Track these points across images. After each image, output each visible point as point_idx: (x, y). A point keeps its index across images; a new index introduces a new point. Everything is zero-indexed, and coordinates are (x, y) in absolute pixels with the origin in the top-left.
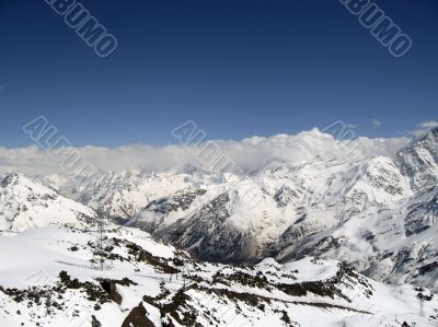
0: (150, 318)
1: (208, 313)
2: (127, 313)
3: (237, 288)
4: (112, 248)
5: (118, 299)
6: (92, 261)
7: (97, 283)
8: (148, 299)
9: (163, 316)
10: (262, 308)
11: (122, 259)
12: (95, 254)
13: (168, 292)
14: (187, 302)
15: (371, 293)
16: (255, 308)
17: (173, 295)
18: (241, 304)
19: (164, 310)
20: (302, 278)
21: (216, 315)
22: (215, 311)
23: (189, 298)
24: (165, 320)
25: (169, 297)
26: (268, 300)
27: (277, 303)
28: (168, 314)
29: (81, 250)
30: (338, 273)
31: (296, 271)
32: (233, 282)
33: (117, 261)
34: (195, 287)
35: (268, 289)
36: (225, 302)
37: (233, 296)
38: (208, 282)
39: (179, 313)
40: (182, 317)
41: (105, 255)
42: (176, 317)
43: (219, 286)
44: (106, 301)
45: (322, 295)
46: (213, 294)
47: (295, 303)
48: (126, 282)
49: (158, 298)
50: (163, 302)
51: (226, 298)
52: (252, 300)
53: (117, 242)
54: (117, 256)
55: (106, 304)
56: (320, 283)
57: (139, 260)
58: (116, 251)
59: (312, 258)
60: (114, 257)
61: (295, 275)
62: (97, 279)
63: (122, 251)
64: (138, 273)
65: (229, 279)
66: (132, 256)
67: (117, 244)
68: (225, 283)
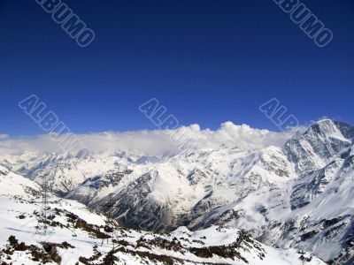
3: (157, 251)
4: (54, 217)
5: (58, 260)
6: (37, 227)
7: (40, 246)
8: (83, 260)
11: (62, 226)
12: (40, 221)
13: (100, 254)
14: (115, 262)
15: (263, 256)
17: (104, 256)
20: (209, 243)
23: (117, 259)
25: (101, 258)
26: (181, 261)
29: (27, 219)
30: (238, 240)
31: (205, 238)
32: (153, 246)
33: (58, 228)
34: (122, 250)
35: (183, 253)
36: (147, 262)
37: (153, 257)
38: (133, 246)
41: (48, 223)
43: (142, 249)
44: (47, 261)
45: (225, 257)
46: (137, 256)
47: (204, 263)
48: (65, 245)
49: (91, 259)
50: (95, 262)
51: (147, 259)
52: (168, 261)
53: (58, 211)
54: (58, 223)
56: (224, 247)
57: (76, 227)
58: (57, 219)
59: (217, 227)
60: (55, 224)
61: (203, 240)
62: (43, 243)
63: (62, 219)
64: (75, 238)
65: (150, 243)
66: (70, 223)
67: (58, 213)
68: (146, 247)
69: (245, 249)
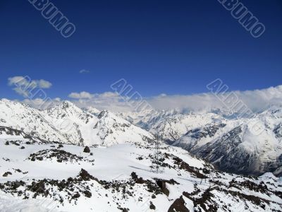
0: (187, 206)
1: (226, 207)
2: (172, 202)
3: (246, 191)
4: (164, 160)
5: (167, 193)
6: (151, 167)
7: (154, 181)
8: (186, 194)
9: (195, 206)
10: (263, 207)
11: (170, 167)
12: (153, 162)
13: (199, 191)
14: (212, 198)
16: (258, 207)
17: (202, 192)
18: (249, 203)
19: (196, 202)
21: (230, 208)
22: (230, 205)
23: (213, 196)
24: (197, 209)
25: (200, 194)
26: (268, 202)
27: (275, 205)
28: (199, 205)
29: (144, 159)
32: (243, 187)
33: (167, 168)
34: (218, 189)
35: (268, 194)
36: (238, 200)
37: (243, 196)
38: (226, 186)
39: (206, 205)
40: (208, 208)
41: (160, 164)
42: (204, 208)
43: (234, 189)
44: (159, 193)
46: (229, 194)
48: (172, 182)
49: (192, 194)
50: (195, 196)
51: (238, 198)
52: (257, 201)
53: (167, 155)
54: (167, 165)
55: (159, 195)
57: (180, 168)
58: (166, 161)
60: (165, 165)
62: (154, 179)
63: (170, 161)
64: (180, 177)
65: (240, 185)
66: (176, 165)
67: (167, 157)
68: (237, 187)
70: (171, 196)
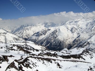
1: (34, 64)
2: (9, 64)
3: (46, 57)
4: (13, 47)
5: (7, 61)
6: (6, 51)
8: (16, 61)
9: (19, 65)
10: (51, 62)
11: (15, 50)
12: (7, 49)
13: (23, 58)
14: (28, 61)
16: (49, 62)
17: (24, 59)
18: (45, 61)
19: (19, 63)
22: (36, 63)
23: (29, 60)
25: (23, 60)
26: (55, 60)
28: (21, 64)
29: (3, 48)
30: (82, 52)
33: (13, 51)
36: (40, 61)
37: (43, 59)
38: (37, 56)
40: (25, 65)
41: (10, 49)
42: (23, 65)
43: (40, 56)
46: (37, 59)
48: (11, 56)
50: (20, 61)
51: (40, 60)
52: (49, 60)
54: (13, 49)
55: (3, 62)
56: (76, 55)
57: (20, 50)
59: (77, 48)
63: (15, 48)
65: (44, 54)
66: (18, 49)
67: (14, 46)
68: (42, 56)
69: (85, 55)
70: (9, 62)
